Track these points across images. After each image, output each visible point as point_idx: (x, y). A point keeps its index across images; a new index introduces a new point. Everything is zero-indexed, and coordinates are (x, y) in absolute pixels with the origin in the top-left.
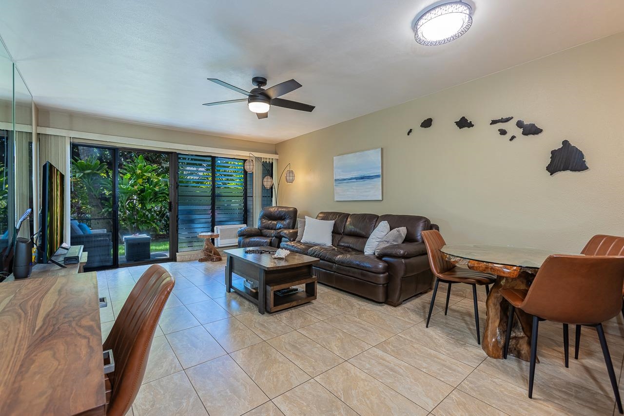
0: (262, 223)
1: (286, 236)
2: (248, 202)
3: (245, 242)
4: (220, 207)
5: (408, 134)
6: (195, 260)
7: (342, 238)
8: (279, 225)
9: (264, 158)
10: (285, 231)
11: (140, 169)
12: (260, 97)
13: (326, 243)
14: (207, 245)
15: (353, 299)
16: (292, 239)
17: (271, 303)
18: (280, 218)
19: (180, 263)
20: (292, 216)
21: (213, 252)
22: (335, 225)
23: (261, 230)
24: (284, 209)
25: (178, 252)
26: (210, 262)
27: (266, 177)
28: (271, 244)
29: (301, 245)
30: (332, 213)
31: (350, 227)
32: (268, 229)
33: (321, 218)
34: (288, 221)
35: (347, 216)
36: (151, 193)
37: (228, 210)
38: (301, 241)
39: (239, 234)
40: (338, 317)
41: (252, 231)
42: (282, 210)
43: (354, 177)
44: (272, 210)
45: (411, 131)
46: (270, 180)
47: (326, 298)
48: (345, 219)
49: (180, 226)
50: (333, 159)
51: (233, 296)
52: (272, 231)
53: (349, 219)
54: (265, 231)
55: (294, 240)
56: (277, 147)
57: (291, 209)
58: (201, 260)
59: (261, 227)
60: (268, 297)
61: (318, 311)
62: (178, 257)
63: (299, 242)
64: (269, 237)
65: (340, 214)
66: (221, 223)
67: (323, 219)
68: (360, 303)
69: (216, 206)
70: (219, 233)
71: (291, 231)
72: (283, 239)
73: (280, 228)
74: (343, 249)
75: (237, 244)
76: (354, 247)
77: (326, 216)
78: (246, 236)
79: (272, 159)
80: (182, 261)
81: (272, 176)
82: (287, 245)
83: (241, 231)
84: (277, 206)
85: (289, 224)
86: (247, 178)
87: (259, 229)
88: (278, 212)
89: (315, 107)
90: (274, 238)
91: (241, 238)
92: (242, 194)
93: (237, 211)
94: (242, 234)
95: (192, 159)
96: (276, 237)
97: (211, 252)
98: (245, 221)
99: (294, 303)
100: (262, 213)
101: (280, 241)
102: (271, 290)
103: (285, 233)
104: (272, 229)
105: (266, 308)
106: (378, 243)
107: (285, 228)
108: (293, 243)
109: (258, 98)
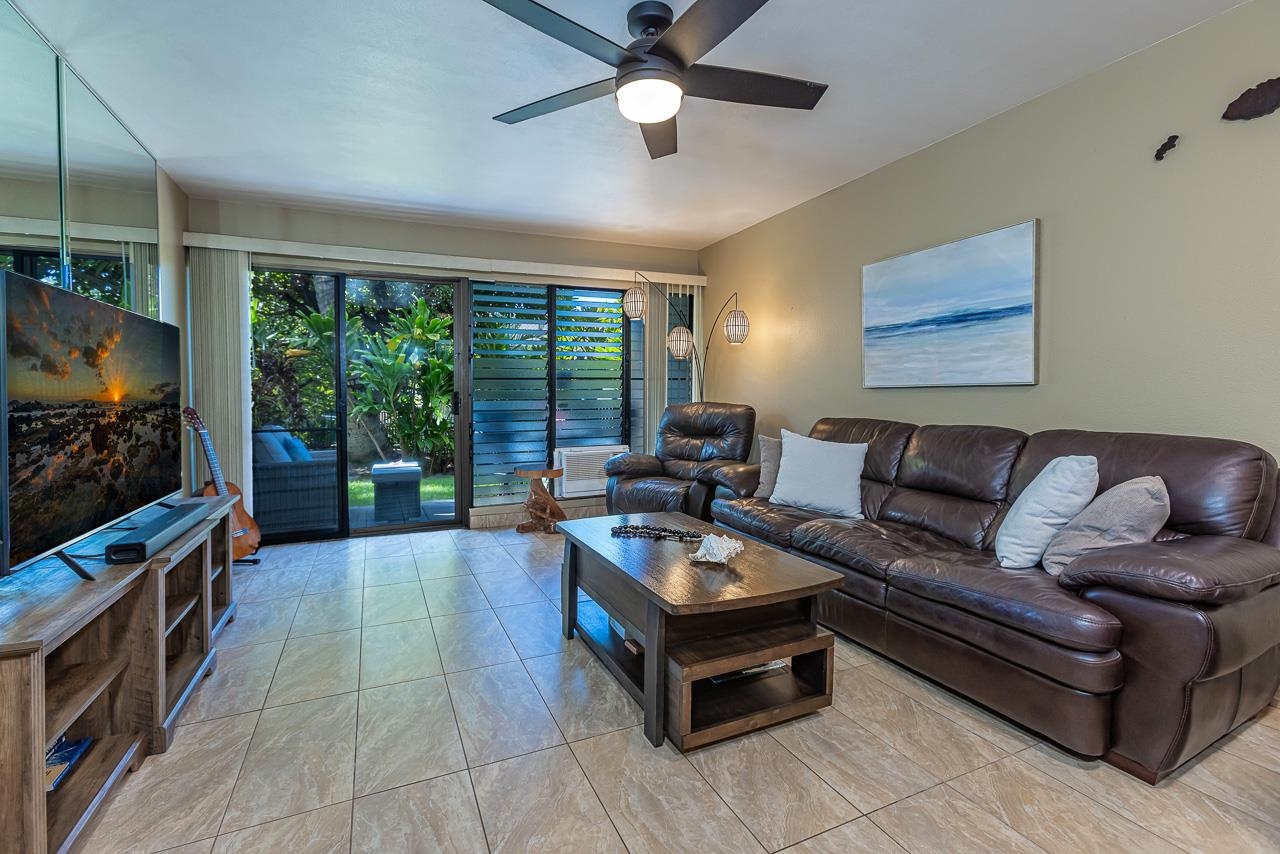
0: (665, 443)
1: (727, 483)
2: (632, 391)
3: (623, 490)
4: (566, 405)
5: (1159, 156)
6: (510, 526)
7: (892, 495)
8: (709, 449)
9: (670, 285)
10: (725, 469)
11: (421, 326)
12: (653, 62)
13: (843, 508)
14: (536, 494)
15: (958, 711)
16: (743, 492)
17: (684, 719)
18: (712, 432)
19: (477, 532)
20: (741, 426)
21: (548, 511)
22: (868, 457)
23: (662, 462)
24: (721, 410)
25: (473, 507)
26: (542, 534)
27: (675, 330)
28: (686, 506)
29: (771, 511)
30: (856, 422)
31: (921, 464)
32: (681, 457)
33: (824, 436)
34: (730, 440)
35: (908, 431)
36: (438, 374)
37: (587, 410)
38: (771, 500)
39: (608, 470)
40: (922, 800)
41: (640, 463)
42: (716, 411)
43: (929, 317)
44: (690, 411)
45: (1171, 142)
46: (684, 336)
47: (859, 695)
48: (902, 440)
49: (477, 449)
50: (860, 271)
51: (578, 654)
52: (691, 464)
53: (914, 442)
54: (673, 464)
55: (749, 495)
56: (703, 257)
57: (739, 410)
58: (523, 529)
59: (663, 454)
60: (674, 698)
61: (841, 756)
62: (472, 519)
63: (765, 501)
64: (682, 479)
65: (885, 425)
66: (572, 440)
67: (830, 437)
68: (989, 735)
69: (557, 403)
70: (564, 466)
71: (741, 469)
72: (720, 489)
73: (710, 458)
74: (905, 532)
75: (604, 492)
76: (941, 528)
77: (838, 430)
78: (624, 476)
79: (692, 287)
80: (482, 528)
81: (690, 327)
82: (731, 507)
83: (613, 462)
84: (702, 403)
85: (733, 447)
86: (629, 336)
87: (657, 457)
88: (705, 417)
89: (825, 87)
90: (695, 483)
91: (614, 480)
92: (619, 374)
93: (610, 415)
94: (615, 471)
95: (526, 305)
96: (700, 481)
97: (544, 510)
98: (626, 438)
99: (759, 719)
100: (665, 419)
101: (711, 496)
102: (685, 676)
103: (725, 476)
104: (689, 458)
105: (666, 729)
106: (1053, 531)
107: (724, 458)
108: (745, 505)
109: (645, 66)
